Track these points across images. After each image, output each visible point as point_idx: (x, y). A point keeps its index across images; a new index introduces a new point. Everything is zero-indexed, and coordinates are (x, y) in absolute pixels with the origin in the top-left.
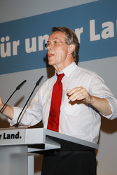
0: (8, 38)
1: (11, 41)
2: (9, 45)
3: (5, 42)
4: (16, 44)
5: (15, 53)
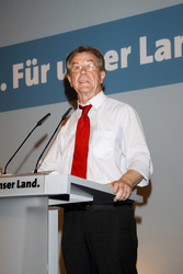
0: (35, 61)
1: (39, 65)
2: (36, 69)
3: (32, 66)
4: (46, 68)
5: (44, 80)
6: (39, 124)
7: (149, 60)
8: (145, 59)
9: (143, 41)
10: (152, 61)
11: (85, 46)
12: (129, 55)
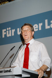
0: (10, 28)
2: (10, 31)
3: (9, 30)
4: (13, 31)
5: (13, 35)
6: (11, 50)
7: (49, 27)
8: (47, 27)
9: (46, 21)
10: (50, 28)
11: (27, 23)
12: (42, 26)
